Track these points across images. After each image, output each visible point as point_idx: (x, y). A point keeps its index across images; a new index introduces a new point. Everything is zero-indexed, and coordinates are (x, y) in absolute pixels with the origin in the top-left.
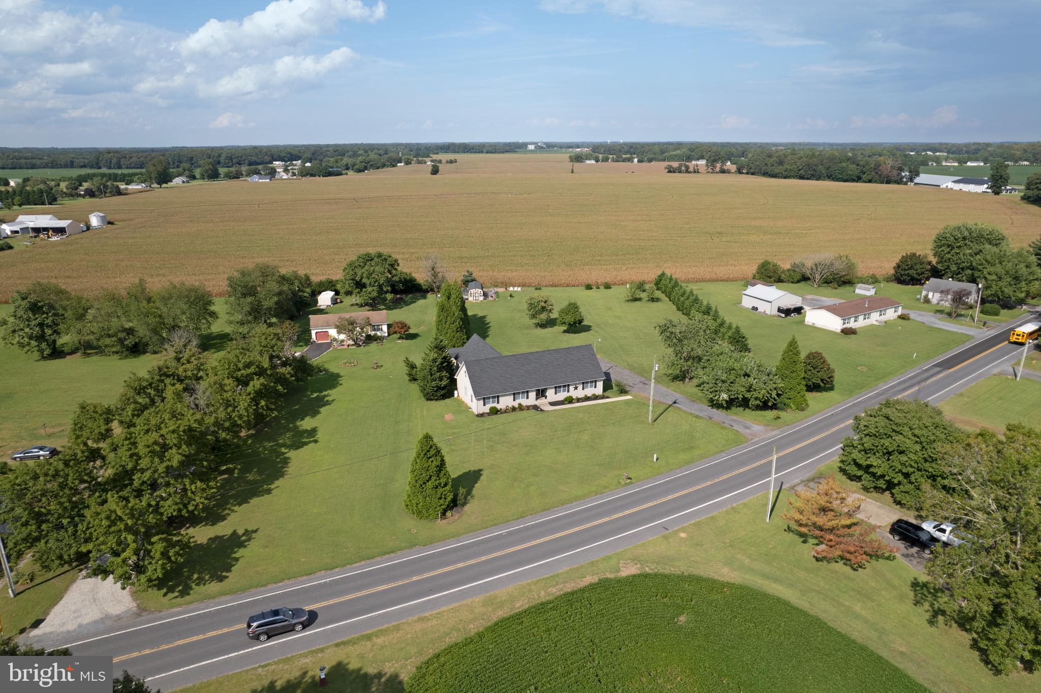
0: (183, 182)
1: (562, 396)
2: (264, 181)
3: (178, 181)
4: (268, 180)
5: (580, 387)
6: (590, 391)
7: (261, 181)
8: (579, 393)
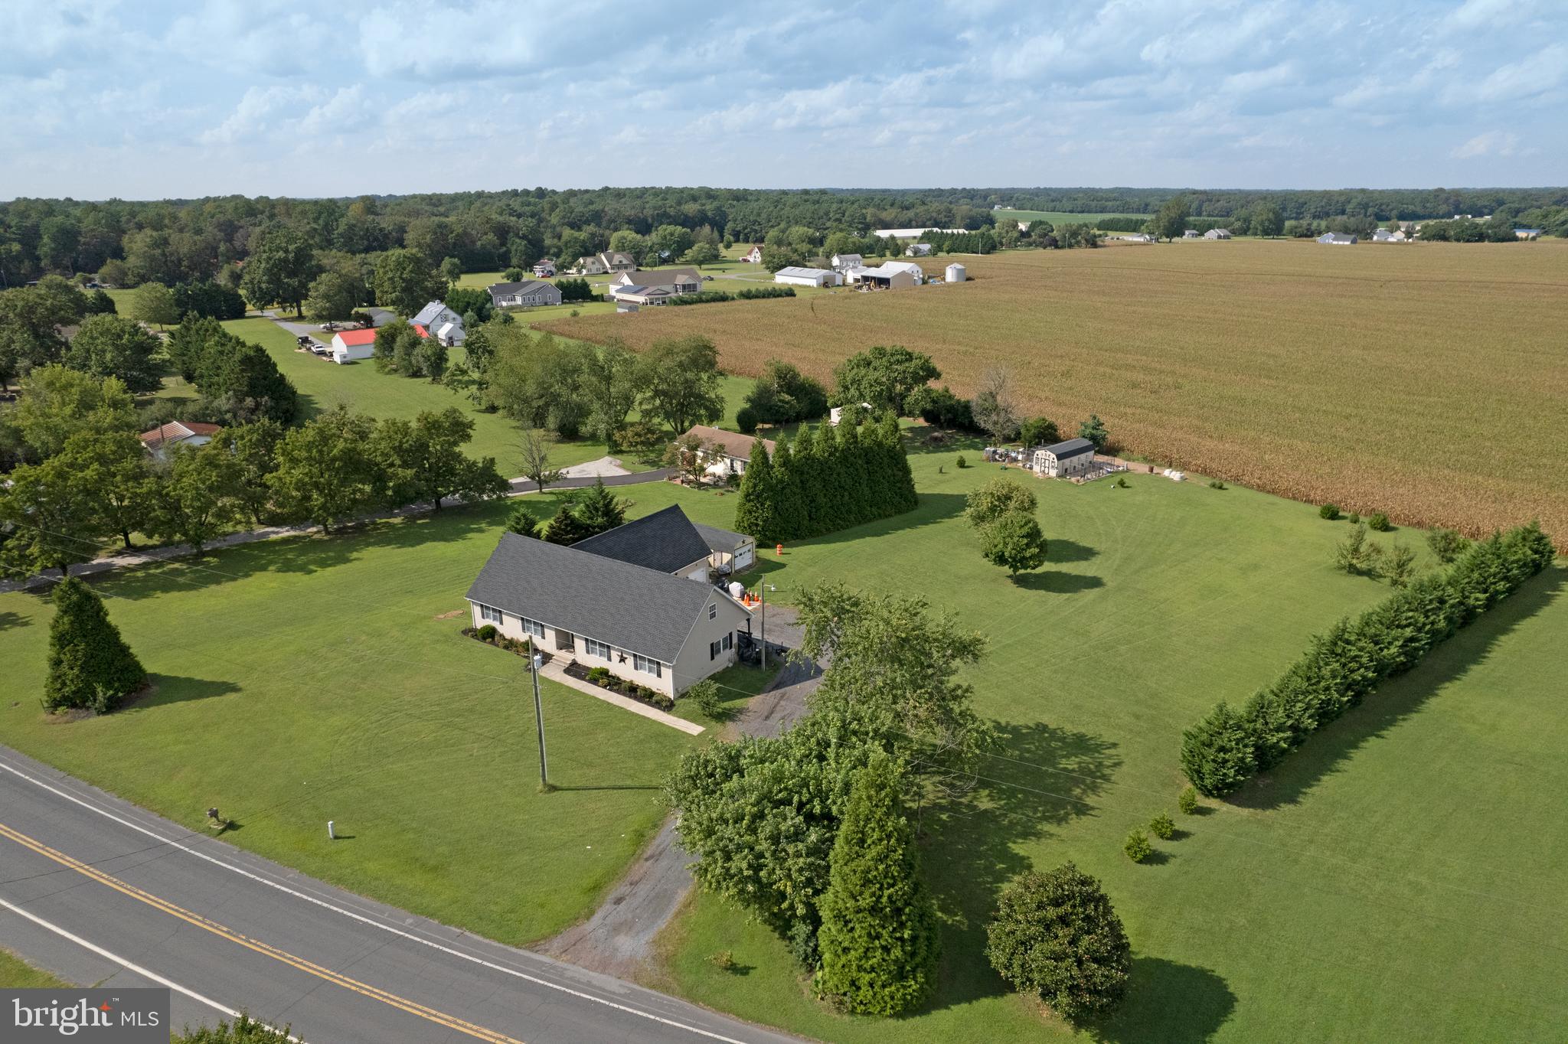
0: (1219, 237)
1: (594, 661)
2: (1341, 243)
3: (1212, 234)
4: (1348, 243)
5: (630, 660)
6: (644, 678)
7: (1335, 243)
8: (625, 671)
